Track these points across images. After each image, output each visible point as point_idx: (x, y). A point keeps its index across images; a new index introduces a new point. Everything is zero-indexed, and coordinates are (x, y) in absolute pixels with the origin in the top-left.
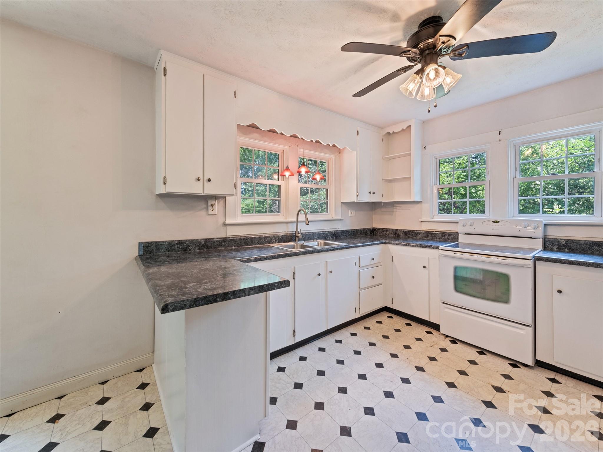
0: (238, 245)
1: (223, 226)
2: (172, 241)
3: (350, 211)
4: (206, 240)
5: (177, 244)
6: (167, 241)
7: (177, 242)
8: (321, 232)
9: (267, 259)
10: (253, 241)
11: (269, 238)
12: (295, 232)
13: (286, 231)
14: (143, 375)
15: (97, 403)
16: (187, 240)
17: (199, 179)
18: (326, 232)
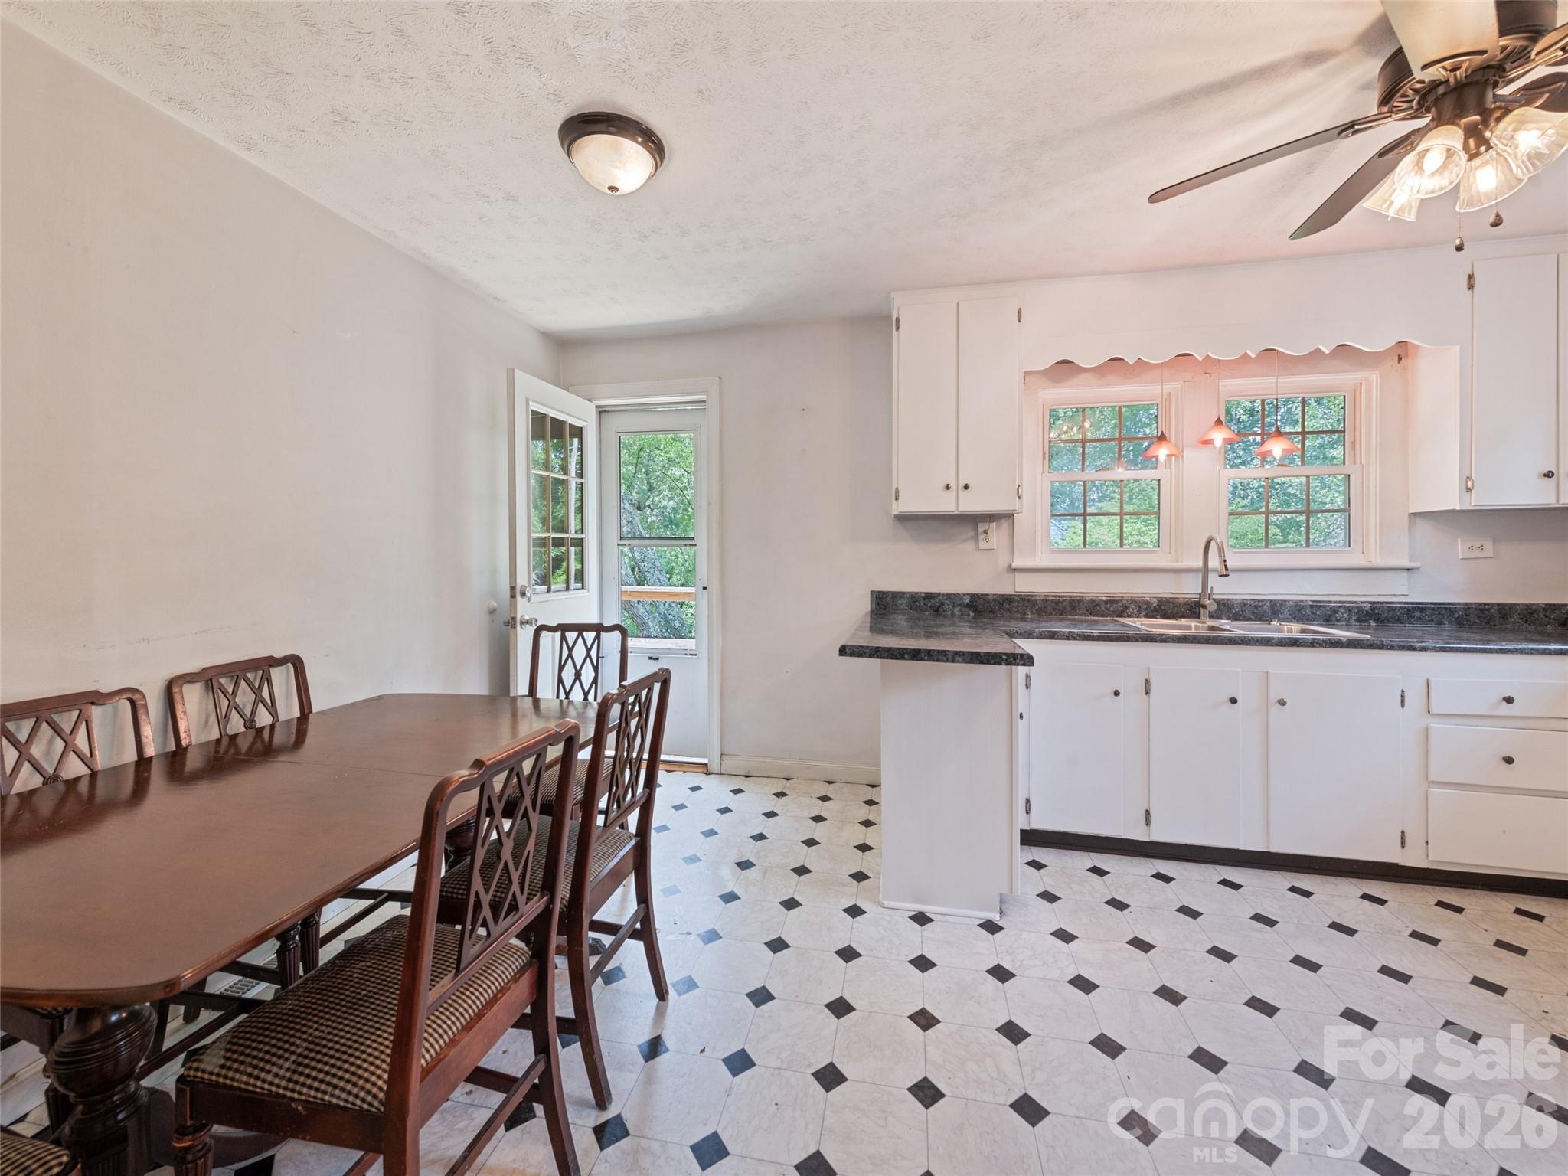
0: (1039, 612)
1: (1008, 572)
2: (917, 593)
3: (1462, 541)
4: (973, 596)
5: (924, 598)
6: (909, 593)
7: (923, 595)
8: (1310, 603)
9: (1070, 637)
10: (1075, 607)
11: (1120, 604)
12: (1198, 596)
13: (1174, 592)
14: (874, 792)
15: (818, 798)
16: (939, 594)
17: (948, 487)
18: (1330, 602)
